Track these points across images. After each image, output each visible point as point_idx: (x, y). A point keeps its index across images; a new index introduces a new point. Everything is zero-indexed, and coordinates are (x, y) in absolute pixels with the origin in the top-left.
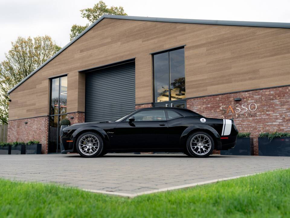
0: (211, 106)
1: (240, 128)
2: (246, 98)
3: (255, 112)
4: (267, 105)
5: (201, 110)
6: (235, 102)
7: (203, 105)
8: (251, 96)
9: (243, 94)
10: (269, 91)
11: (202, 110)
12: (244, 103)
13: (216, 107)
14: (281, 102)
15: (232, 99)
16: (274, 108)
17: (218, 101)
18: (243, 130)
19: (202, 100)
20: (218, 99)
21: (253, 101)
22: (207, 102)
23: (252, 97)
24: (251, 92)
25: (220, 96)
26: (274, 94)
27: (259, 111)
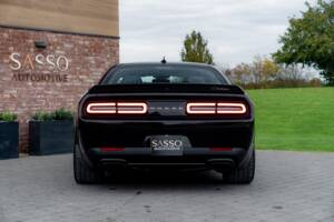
1: (42, 100)
2: (53, 45)
4: (80, 64)
6: (37, 49)
9: (49, 35)
10: (83, 40)
12: (50, 54)
14: (96, 61)
15: (31, 41)
16: (88, 70)
17: (7, 40)
18: (47, 105)
20: (6, 35)
23: (62, 44)
24: (60, 35)
25: (10, 31)
26: (89, 47)
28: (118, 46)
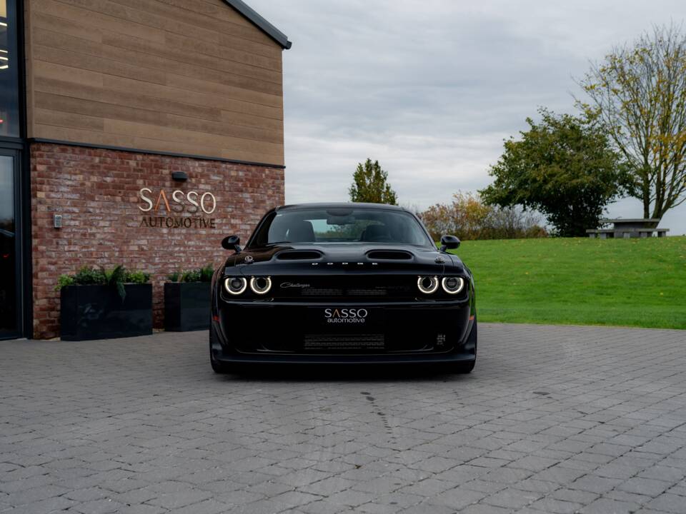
0: (113, 182)
1: (181, 254)
2: (196, 177)
3: (213, 217)
4: (232, 203)
5: (84, 190)
6: (174, 183)
7: (92, 173)
8: (206, 172)
9: (190, 163)
10: (237, 170)
11: (87, 191)
12: (192, 189)
13: (128, 189)
14: (254, 200)
15: (166, 172)
16: (243, 211)
17: (135, 170)
18: (188, 261)
19: (89, 158)
20: (133, 163)
21: (208, 187)
22: (103, 165)
23: (208, 176)
24: (205, 163)
25: (139, 157)
26: (244, 180)
27: (220, 216)
28: (283, 178)
